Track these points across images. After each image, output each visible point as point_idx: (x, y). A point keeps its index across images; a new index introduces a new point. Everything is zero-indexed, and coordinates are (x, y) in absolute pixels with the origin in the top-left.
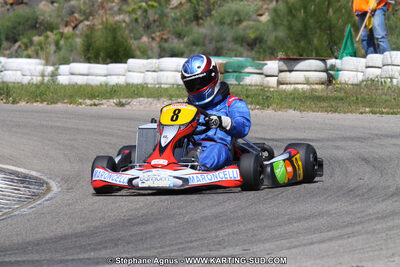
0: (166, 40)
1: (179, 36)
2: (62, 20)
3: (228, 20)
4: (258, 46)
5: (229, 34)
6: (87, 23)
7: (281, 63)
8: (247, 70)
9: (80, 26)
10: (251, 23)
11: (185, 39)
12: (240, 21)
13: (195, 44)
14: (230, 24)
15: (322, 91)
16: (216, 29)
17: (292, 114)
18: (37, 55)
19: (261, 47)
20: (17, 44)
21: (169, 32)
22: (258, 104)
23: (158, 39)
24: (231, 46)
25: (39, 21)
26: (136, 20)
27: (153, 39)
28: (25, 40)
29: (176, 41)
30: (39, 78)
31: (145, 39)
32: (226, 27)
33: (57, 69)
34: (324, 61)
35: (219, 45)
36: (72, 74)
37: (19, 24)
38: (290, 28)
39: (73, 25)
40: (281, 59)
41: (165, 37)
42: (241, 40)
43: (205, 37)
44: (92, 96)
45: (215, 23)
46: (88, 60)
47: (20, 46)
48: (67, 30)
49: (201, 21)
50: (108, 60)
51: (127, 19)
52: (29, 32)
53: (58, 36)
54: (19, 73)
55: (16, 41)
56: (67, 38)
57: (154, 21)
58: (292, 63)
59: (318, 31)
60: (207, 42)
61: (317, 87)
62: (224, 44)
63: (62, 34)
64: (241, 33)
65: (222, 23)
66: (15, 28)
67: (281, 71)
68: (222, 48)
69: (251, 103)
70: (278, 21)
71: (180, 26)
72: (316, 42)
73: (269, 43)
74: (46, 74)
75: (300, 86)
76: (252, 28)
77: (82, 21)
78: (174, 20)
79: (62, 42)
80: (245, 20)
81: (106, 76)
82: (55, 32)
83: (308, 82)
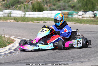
0: (51, 6)
1: (54, 5)
2: (25, 1)
3: (66, 1)
4: (74, 8)
5: (67, 5)
6: (31, 2)
7: (83, 12)
8: (74, 14)
9: (29, 3)
10: (72, 2)
11: (56, 6)
12: (69, 2)
13: (58, 7)
14: (67, 2)
15: (93, 19)
16: (64, 3)
17: (88, 25)
18: (19, 10)
19: (75, 8)
20: (14, 7)
21: (52, 4)
22: (79, 22)
23: (49, 6)
24: (67, 8)
25: (19, 1)
26: (44, 1)
27: (48, 6)
28: (16, 6)
29: (53, 6)
30: (21, 16)
31: (46, 6)
32: (66, 3)
33: (25, 13)
34: (93, 12)
35: (64, 7)
36: (29, 15)
37: (14, 2)
38: (83, 3)
39: (28, 2)
40: (83, 11)
41: (51, 5)
42: (70, 6)
43: (61, 5)
44: (37, 20)
45: (63, 2)
46: (33, 11)
47: (14, 8)
48: (26, 3)
49: (59, 1)
50: (38, 11)
51: (41, 1)
52: (17, 4)
53: (24, 5)
54: (16, 14)
55: (13, 6)
56: (27, 6)
57: (48, 1)
58: (86, 12)
59: (89, 4)
60: (61, 7)
61: (92, 18)
62: (66, 7)
63: (25, 5)
64: (70, 4)
65: (65, 2)
66: (13, 3)
67: (83, 14)
68: (65, 8)
69: (77, 22)
70: (80, 2)
71: (54, 2)
72: (89, 7)
73: (77, 7)
74: (23, 14)
75: (88, 18)
76: (72, 3)
77: (30, 1)
78: (53, 1)
79: (25, 7)
80: (71, 1)
81: (38, 15)
82: (24, 4)
83: (90, 17)
